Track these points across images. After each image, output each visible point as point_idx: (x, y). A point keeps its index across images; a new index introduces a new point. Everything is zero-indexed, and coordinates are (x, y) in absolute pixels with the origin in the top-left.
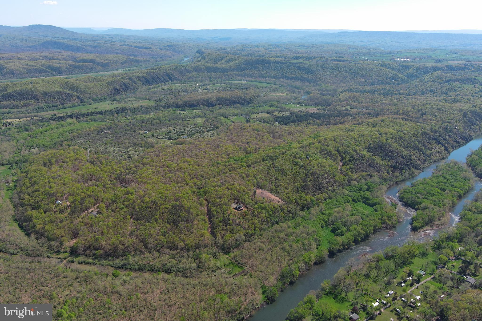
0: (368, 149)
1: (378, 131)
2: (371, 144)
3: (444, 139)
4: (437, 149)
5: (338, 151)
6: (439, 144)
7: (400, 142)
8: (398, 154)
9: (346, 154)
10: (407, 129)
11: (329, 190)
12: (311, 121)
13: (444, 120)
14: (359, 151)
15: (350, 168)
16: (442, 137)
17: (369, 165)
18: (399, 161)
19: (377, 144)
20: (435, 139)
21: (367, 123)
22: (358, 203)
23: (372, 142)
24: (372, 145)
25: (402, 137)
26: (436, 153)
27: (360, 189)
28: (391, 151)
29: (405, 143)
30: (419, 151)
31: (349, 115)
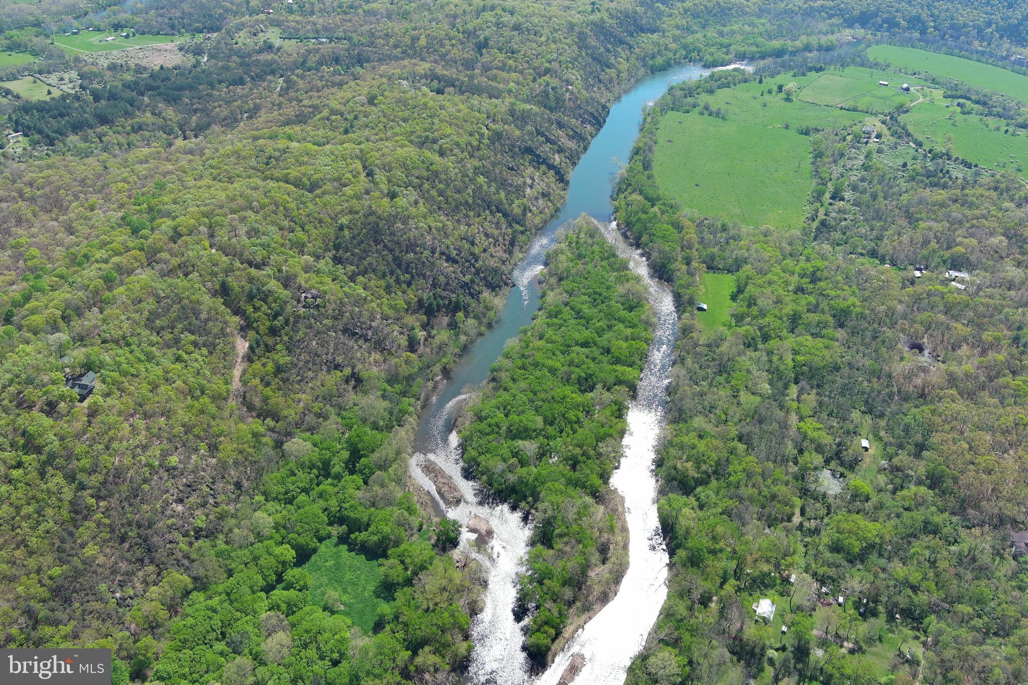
0: (337, 247)
1: (362, 158)
2: (341, 228)
3: (548, 140)
4: (540, 187)
5: (224, 291)
6: (539, 163)
7: (434, 193)
8: (433, 252)
9: (258, 303)
10: (449, 131)
11: (199, 533)
12: (148, 117)
13: (536, 63)
14: (302, 278)
15: (279, 370)
16: (543, 135)
17: (345, 331)
18: (442, 279)
19: (364, 225)
20: (529, 150)
21: (325, 113)
22: (323, 548)
23: (344, 220)
24: (346, 232)
25: (436, 174)
26: (536, 199)
27: (325, 470)
28: (411, 246)
29: (449, 193)
30: (491, 212)
31: (273, 72)
